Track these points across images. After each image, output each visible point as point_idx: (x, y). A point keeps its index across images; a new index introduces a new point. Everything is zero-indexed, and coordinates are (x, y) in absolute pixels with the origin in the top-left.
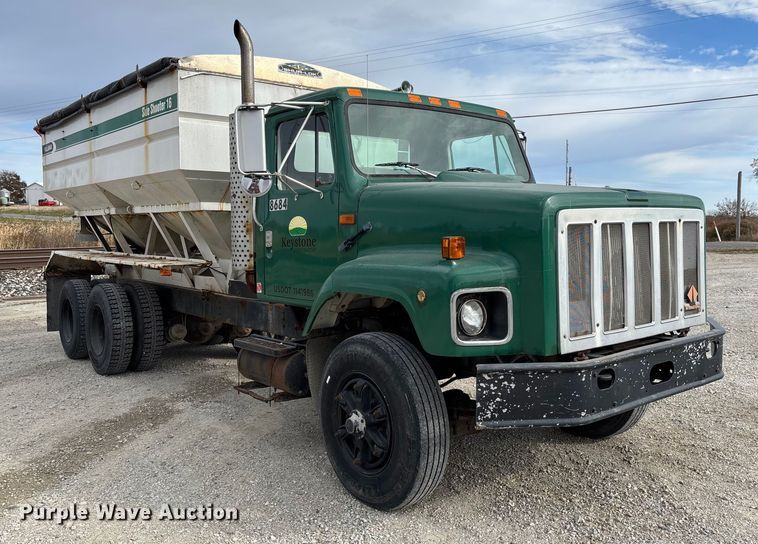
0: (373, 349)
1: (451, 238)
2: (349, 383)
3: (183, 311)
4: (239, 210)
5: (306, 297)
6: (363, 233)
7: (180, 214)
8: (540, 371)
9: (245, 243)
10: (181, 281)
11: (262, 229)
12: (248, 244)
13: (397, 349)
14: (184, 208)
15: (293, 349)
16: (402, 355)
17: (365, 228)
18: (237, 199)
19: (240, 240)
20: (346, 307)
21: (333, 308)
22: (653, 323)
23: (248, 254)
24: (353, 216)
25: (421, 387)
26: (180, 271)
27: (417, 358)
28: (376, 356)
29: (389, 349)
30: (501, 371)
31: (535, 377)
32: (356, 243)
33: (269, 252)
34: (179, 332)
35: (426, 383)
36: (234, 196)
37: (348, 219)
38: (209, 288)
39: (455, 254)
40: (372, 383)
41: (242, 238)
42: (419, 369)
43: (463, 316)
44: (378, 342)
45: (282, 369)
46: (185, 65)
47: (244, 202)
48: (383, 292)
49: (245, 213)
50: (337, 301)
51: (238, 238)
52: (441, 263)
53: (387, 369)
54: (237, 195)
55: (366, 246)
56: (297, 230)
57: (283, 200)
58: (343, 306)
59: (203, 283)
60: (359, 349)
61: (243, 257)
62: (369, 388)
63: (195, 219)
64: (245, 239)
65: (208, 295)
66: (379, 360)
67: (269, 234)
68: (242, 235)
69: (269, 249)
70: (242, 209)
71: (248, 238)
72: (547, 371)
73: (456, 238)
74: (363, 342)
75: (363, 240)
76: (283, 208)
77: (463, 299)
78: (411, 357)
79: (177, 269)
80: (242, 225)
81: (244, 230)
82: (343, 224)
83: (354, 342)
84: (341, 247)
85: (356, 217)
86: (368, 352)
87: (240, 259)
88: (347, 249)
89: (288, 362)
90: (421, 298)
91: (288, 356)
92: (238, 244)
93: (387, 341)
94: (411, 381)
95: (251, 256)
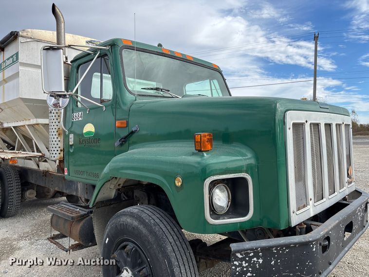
0: (140, 221)
1: (202, 134)
2: (122, 245)
3: (33, 182)
4: (54, 121)
5: (94, 178)
6: (132, 133)
7: (26, 126)
8: (282, 246)
9: (57, 142)
10: (32, 165)
11: (67, 133)
12: (59, 143)
13: (158, 221)
14: (28, 123)
15: (85, 214)
16: (162, 226)
17: (134, 129)
18: (52, 114)
19: (54, 140)
20: (121, 185)
21: (112, 187)
22: (336, 193)
23: (59, 149)
24: (125, 121)
25: (177, 253)
26: (31, 159)
27: (173, 227)
28: (141, 227)
29: (152, 221)
30: (252, 249)
31: (278, 251)
32: (127, 140)
33: (72, 147)
34: (31, 195)
35: (181, 249)
36: (51, 112)
37: (122, 123)
38: (46, 169)
39: (205, 147)
40: (139, 247)
41: (55, 139)
42: (175, 238)
43: (214, 199)
44: (143, 215)
45: (77, 228)
46: (25, 34)
47: (57, 116)
48: (147, 177)
49: (57, 123)
50: (115, 182)
51: (53, 139)
52: (193, 154)
53: (151, 239)
54: (53, 112)
55: (135, 143)
56: (89, 133)
57: (80, 113)
58: (119, 185)
59: (44, 166)
60: (129, 220)
61: (56, 152)
62: (136, 250)
63: (35, 130)
64: (57, 140)
65: (46, 173)
66: (144, 231)
67: (72, 136)
68: (55, 137)
69: (71, 145)
70: (55, 120)
71: (59, 139)
72: (287, 246)
73: (206, 134)
74: (132, 215)
75: (133, 138)
76: (80, 119)
77: (214, 184)
78: (169, 228)
79: (29, 158)
80: (55, 131)
81: (57, 134)
82: (119, 127)
83: (125, 214)
84: (117, 143)
85: (127, 122)
86: (136, 223)
87: (54, 153)
88: (121, 145)
89: (81, 224)
90: (178, 183)
91: (82, 220)
92: (53, 143)
93: (150, 214)
94: (169, 248)
95: (61, 150)
